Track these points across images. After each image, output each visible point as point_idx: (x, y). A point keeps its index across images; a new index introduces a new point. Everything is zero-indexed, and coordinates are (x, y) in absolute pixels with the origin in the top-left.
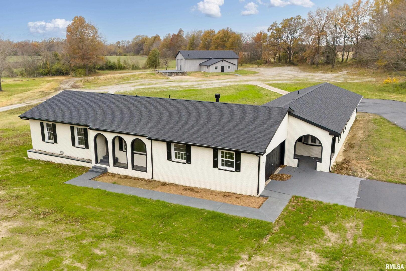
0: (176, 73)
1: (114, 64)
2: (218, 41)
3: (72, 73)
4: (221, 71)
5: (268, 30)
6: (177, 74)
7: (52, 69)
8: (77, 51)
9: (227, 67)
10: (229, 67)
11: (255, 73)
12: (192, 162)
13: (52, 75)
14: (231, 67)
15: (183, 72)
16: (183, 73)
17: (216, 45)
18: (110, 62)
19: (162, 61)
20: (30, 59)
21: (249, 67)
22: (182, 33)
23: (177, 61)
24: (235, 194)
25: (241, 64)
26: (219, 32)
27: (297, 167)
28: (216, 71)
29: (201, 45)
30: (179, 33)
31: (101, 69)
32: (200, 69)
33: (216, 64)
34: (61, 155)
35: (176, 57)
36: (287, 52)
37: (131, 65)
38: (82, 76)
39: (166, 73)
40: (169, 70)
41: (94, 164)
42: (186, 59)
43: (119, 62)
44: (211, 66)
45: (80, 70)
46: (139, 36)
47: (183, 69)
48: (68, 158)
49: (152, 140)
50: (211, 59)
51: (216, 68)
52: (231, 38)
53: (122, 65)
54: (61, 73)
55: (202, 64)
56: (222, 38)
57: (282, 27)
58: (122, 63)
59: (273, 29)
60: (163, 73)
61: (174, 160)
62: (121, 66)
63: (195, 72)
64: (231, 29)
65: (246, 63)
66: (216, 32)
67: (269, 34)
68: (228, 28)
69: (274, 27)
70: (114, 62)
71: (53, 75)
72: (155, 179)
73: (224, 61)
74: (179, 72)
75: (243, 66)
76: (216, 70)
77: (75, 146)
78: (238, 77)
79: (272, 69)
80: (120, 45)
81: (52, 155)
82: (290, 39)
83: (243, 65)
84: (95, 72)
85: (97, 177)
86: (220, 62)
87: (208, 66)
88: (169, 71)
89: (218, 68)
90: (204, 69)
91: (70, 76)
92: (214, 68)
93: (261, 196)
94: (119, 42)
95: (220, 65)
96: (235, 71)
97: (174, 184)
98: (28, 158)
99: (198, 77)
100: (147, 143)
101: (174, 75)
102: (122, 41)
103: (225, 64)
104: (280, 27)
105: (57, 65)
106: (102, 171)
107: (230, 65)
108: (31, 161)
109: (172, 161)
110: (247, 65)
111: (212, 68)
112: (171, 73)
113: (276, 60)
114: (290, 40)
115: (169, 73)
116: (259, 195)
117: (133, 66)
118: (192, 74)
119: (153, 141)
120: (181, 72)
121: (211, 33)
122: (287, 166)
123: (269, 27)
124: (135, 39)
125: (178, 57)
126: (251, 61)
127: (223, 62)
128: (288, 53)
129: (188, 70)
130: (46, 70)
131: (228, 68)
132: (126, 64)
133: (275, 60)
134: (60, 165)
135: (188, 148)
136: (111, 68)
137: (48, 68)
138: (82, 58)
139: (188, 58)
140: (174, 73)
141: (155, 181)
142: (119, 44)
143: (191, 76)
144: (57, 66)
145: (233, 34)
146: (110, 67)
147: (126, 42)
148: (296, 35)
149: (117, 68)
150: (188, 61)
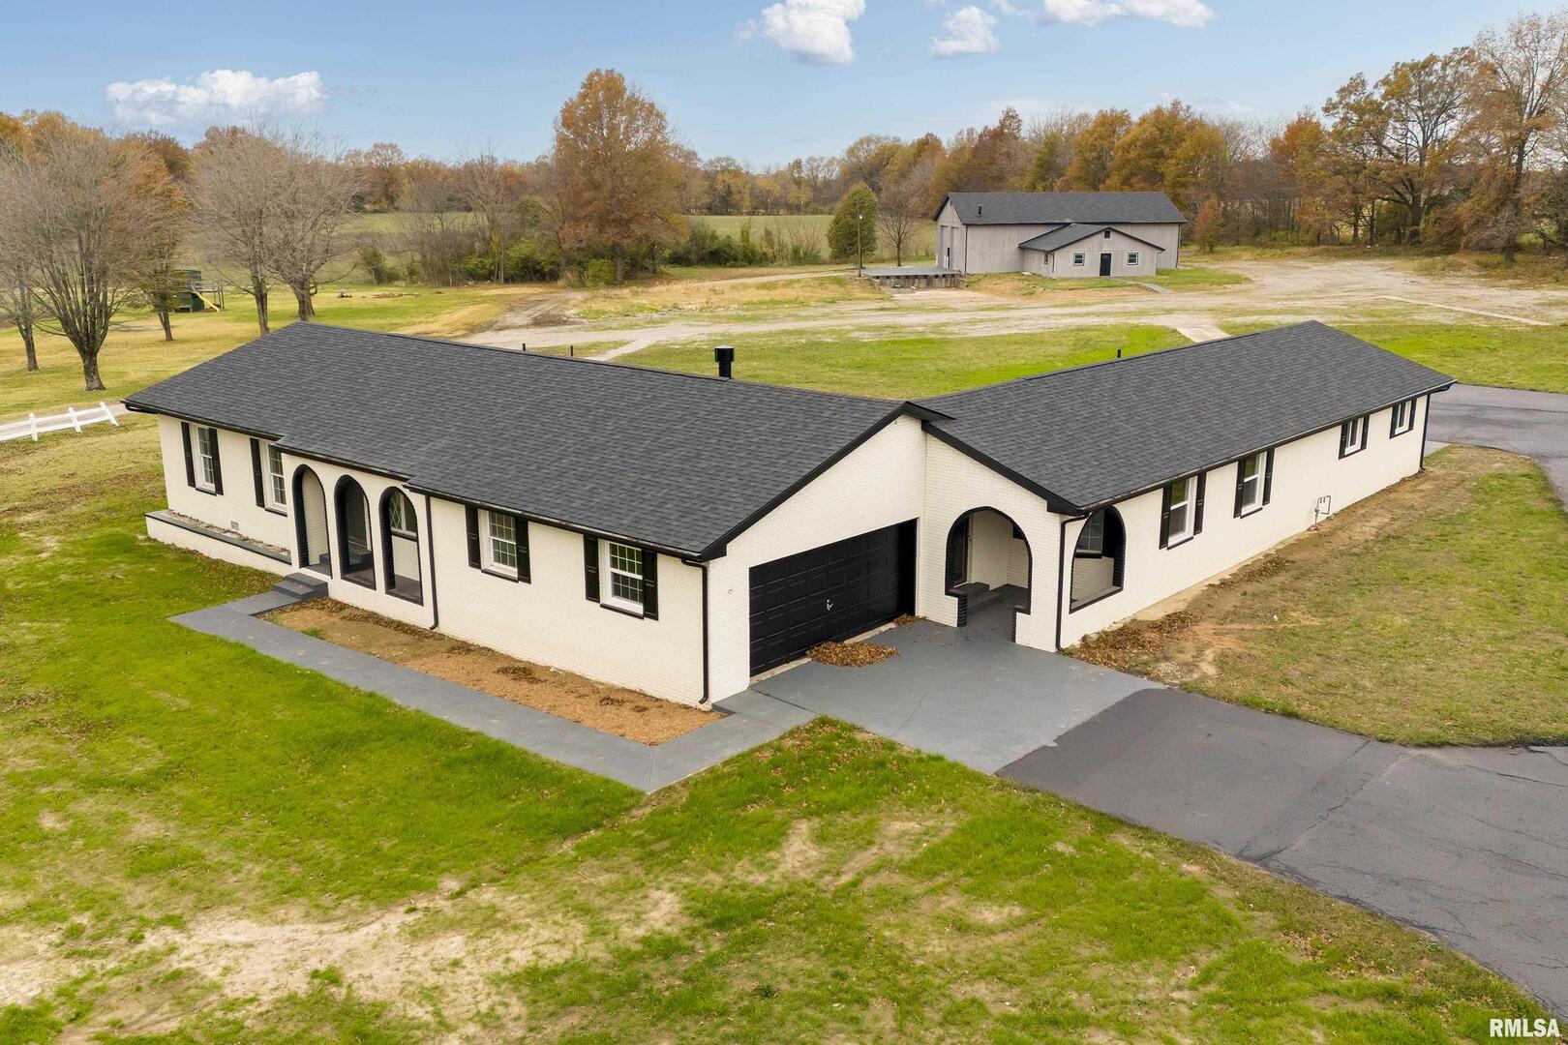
0: (926, 277)
1: (729, 246)
2: (1133, 154)
3: (569, 275)
4: (1097, 273)
5: (1326, 110)
6: (929, 281)
7: (508, 258)
8: (586, 195)
9: (1126, 258)
10: (1132, 258)
11: (1237, 280)
12: (532, 574)
13: (507, 281)
14: (1139, 259)
15: (953, 276)
16: (953, 280)
17: (1125, 172)
18: (714, 237)
19: (883, 232)
20: (437, 222)
21: (1239, 258)
22: (1014, 125)
23: (941, 233)
24: (646, 696)
25: (1211, 247)
26: (1143, 120)
27: (955, 624)
28: (1078, 271)
29: (1071, 171)
30: (1003, 125)
31: (680, 260)
32: (1022, 261)
33: (1079, 244)
34: (228, 535)
35: (936, 218)
36: (1405, 198)
37: (790, 247)
38: (602, 284)
39: (888, 277)
40: (908, 268)
41: (295, 568)
42: (968, 225)
43: (745, 235)
44: (1057, 253)
45: (597, 263)
46: (868, 140)
47: (958, 266)
48: (245, 544)
49: (429, 495)
50: (1068, 224)
51: (1079, 259)
52: (1184, 144)
53: (758, 248)
54: (536, 271)
55: (1029, 245)
56: (1148, 144)
57: (1385, 97)
58: (756, 238)
59: (1348, 106)
60: (878, 277)
61: (491, 569)
62: (753, 252)
63: (999, 276)
64: (1189, 107)
65: (1238, 243)
66: (1135, 118)
67: (1328, 123)
68: (1176, 104)
69: (1353, 97)
70: (729, 237)
71: (510, 280)
72: (443, 629)
73: (1112, 233)
74: (937, 276)
75: (1218, 252)
76: (1078, 267)
77: (263, 506)
78: (1152, 297)
79: (1325, 268)
80: (803, 175)
81: (208, 532)
82: (1421, 144)
83: (1217, 249)
84: (655, 272)
85: (281, 609)
86: (1096, 236)
87: (1048, 254)
88: (909, 270)
89: (1087, 259)
90: (1036, 264)
91: (560, 283)
92: (1072, 258)
93: (716, 707)
94: (798, 164)
95: (1093, 249)
96: (1159, 272)
97: (490, 650)
98: (149, 539)
99: (1002, 294)
100: (418, 501)
101: (918, 288)
102: (811, 159)
103: (1118, 247)
104: (1377, 97)
105: (523, 246)
106: (308, 590)
107: (1138, 249)
108: (149, 546)
109: (484, 572)
110: (1237, 251)
111: (1064, 261)
112: (907, 277)
113: (1360, 232)
114: (1418, 148)
115: (898, 277)
116: (707, 706)
117: (796, 251)
118: (984, 284)
119: (433, 500)
120: (944, 276)
121: (1113, 122)
122: (924, 619)
123: (1330, 99)
124: (851, 152)
125: (945, 218)
126: (1257, 234)
127: (1107, 235)
128: (1406, 202)
129: (975, 268)
130: (488, 262)
131: (1130, 261)
132: (771, 244)
133: (1356, 230)
134: (216, 565)
135: (520, 527)
136: (717, 257)
137: (494, 256)
138: (603, 221)
139: (976, 221)
140: (916, 277)
141: (442, 637)
142: (799, 172)
143: (978, 290)
144: (523, 248)
145: (1196, 125)
146: (712, 253)
147: (825, 162)
148: (1448, 129)
149: (735, 260)
150: (973, 233)
